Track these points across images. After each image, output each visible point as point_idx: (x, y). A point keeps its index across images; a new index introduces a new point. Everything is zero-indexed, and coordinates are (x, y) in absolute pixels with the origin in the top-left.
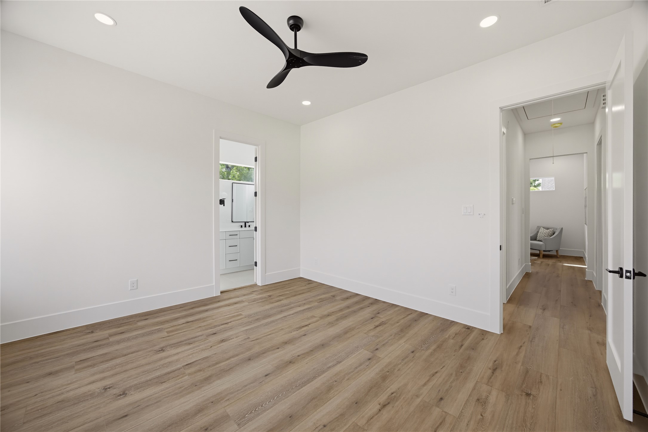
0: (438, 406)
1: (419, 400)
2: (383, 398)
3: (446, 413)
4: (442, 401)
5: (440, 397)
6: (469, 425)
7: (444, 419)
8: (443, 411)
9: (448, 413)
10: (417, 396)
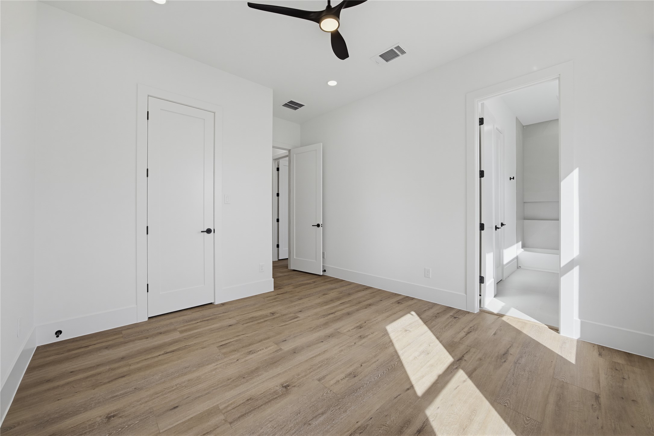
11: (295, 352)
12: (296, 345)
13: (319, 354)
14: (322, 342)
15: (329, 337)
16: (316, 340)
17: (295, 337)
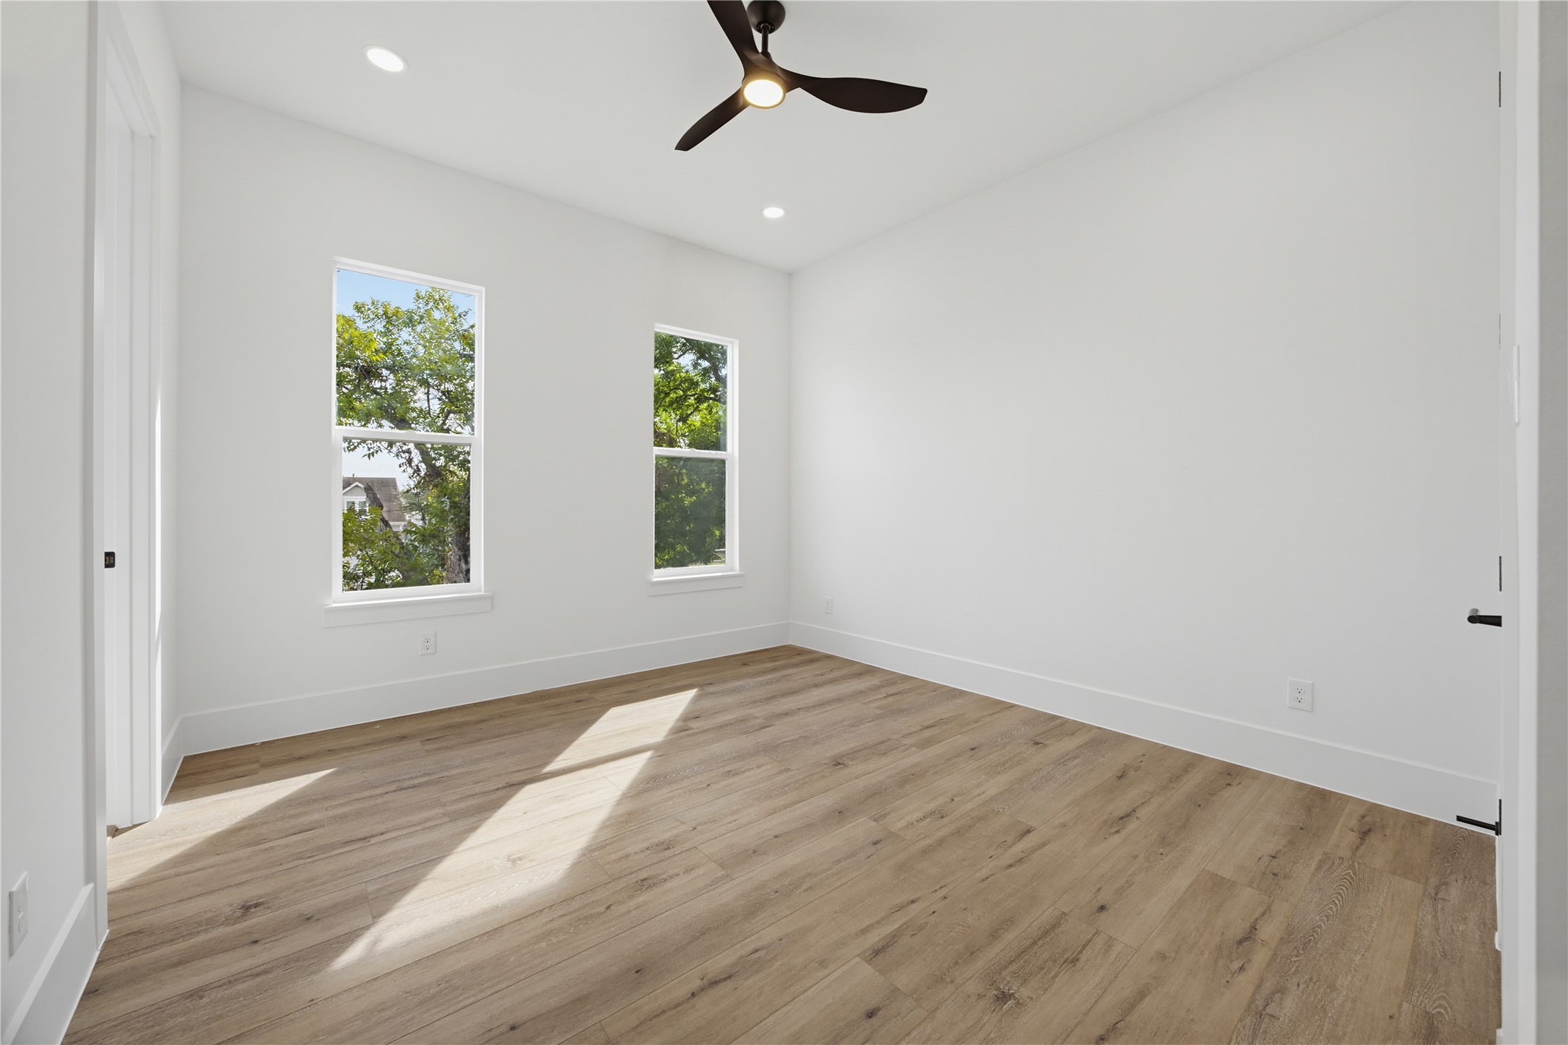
11: (840, 814)
12: (842, 829)
13: (786, 807)
14: (776, 837)
15: (755, 852)
16: (791, 841)
17: (852, 855)
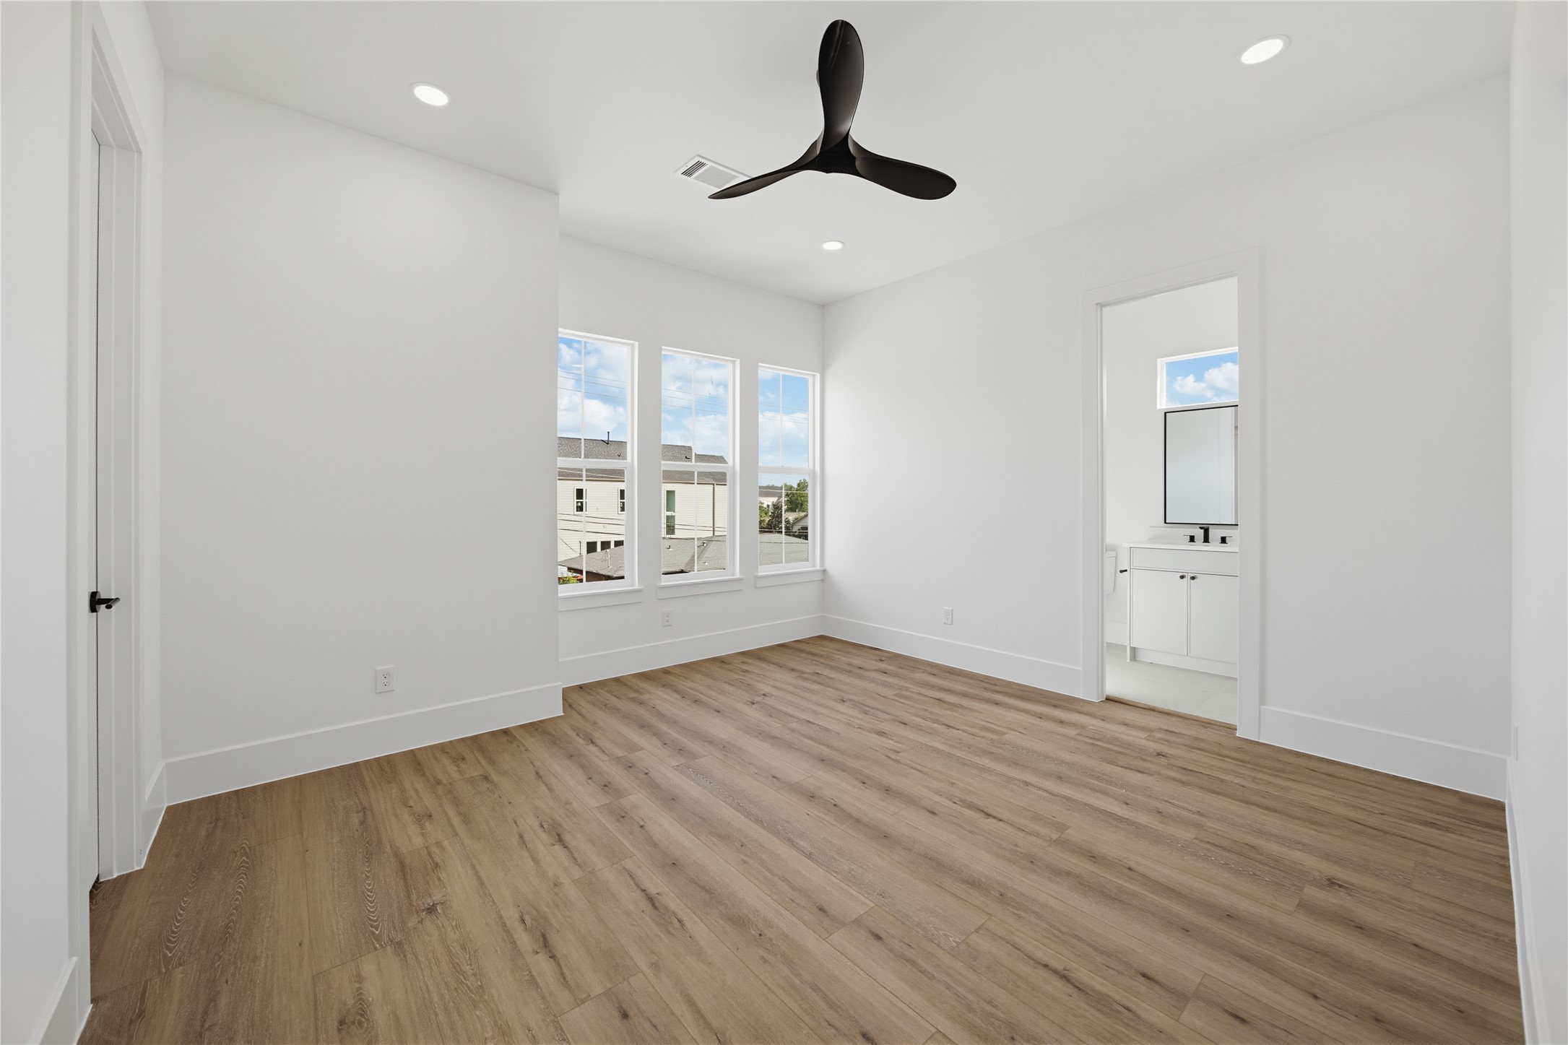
0: (607, 993)
1: (642, 963)
2: (672, 901)
3: (583, 1002)
4: (616, 1014)
5: (631, 1014)
6: (527, 1031)
7: (569, 989)
8: (588, 998)
9: (579, 1005)
10: (655, 966)
